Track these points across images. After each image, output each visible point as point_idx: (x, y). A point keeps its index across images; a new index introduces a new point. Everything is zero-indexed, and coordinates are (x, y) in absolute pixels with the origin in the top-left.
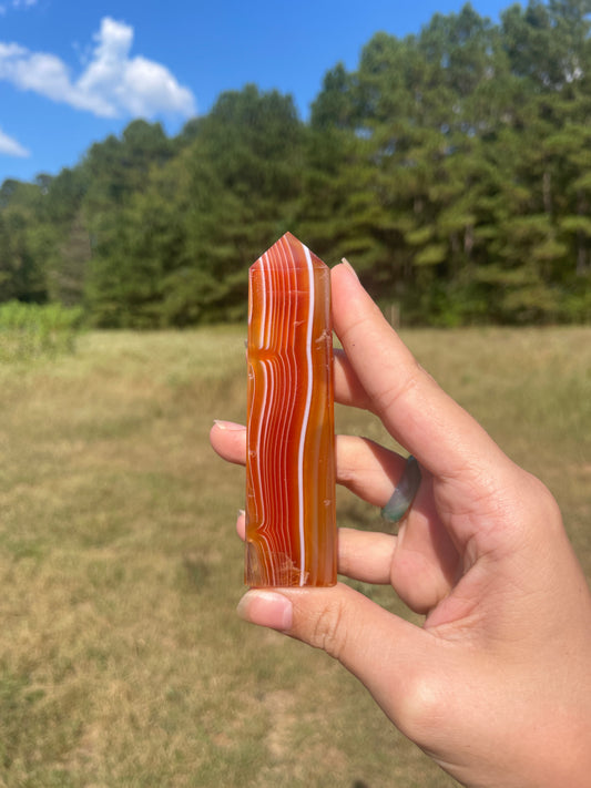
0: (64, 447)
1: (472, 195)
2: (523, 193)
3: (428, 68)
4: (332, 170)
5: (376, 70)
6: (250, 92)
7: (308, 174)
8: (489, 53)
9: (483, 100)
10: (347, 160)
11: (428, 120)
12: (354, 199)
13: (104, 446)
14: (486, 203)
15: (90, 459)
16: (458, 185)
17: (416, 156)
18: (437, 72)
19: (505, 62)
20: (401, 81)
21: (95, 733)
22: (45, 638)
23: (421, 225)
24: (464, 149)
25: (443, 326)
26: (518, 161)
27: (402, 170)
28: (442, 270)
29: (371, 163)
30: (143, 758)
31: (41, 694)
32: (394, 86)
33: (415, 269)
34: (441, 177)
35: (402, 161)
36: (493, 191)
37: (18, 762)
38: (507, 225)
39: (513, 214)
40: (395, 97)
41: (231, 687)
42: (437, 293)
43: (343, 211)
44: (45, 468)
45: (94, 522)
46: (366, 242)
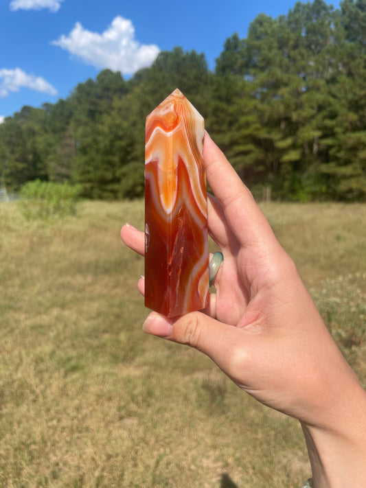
0: (79, 280)
1: (320, 117)
2: (353, 117)
3: (293, 36)
4: (229, 101)
5: (258, 38)
6: (178, 51)
7: (214, 103)
8: (332, 27)
9: (327, 57)
10: (238, 94)
11: (292, 69)
12: (243, 119)
13: (106, 279)
14: (328, 123)
15: (98, 288)
16: (307, 112)
17: (284, 91)
18: (299, 38)
19: (343, 33)
20: (275, 45)
23: (285, 137)
24: (318, 89)
25: (297, 201)
26: (350, 96)
27: (275, 100)
28: (296, 165)
29: (254, 97)
32: (270, 48)
33: (280, 164)
34: (299, 106)
35: (274, 95)
36: (333, 116)
38: (342, 137)
39: (346, 130)
40: (271, 55)
42: (294, 180)
43: (234, 128)
44: (69, 295)
45: (118, 342)
46: (250, 147)
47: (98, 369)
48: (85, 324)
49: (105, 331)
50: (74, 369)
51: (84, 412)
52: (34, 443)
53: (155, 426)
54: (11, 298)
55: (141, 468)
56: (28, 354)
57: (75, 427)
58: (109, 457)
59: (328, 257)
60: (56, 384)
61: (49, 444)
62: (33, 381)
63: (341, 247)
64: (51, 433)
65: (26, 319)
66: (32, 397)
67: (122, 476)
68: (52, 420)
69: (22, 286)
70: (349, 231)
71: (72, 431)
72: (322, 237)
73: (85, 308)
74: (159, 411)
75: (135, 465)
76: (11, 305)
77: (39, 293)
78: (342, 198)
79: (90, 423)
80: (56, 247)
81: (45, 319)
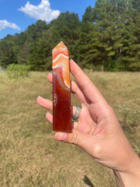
0: (30, 102)
1: (123, 38)
2: (135, 38)
3: (112, 7)
4: (87, 32)
5: (99, 7)
6: (67, 13)
7: (81, 33)
8: (128, 3)
9: (126, 15)
10: (91, 30)
11: (112, 20)
12: (93, 39)
14: (126, 41)
16: (118, 36)
17: (109, 28)
18: (114, 8)
19: (132, 5)
20: (105, 10)
23: (109, 46)
24: (122, 27)
25: (114, 71)
26: (134, 30)
27: (105, 32)
28: (114, 57)
29: (97, 31)
32: (103, 11)
33: (107, 57)
34: (114, 34)
35: (105, 30)
36: (128, 38)
38: (131, 46)
39: (133, 44)
40: (104, 14)
42: (113, 63)
43: (89, 43)
44: (26, 108)
45: (45, 125)
46: (95, 50)
47: (37, 136)
48: (32, 119)
49: (40, 121)
50: (28, 136)
51: (33, 152)
52: (14, 164)
53: (59, 157)
54: (4, 109)
55: (54, 173)
56: (11, 130)
57: (29, 158)
58: (42, 169)
59: (125, 93)
60: (21, 141)
61: (19, 164)
62: (13, 140)
63: (130, 89)
64: (20, 160)
65: (10, 117)
66: (12, 146)
67: (47, 176)
68: (20, 155)
69: (8, 104)
70: (133, 83)
71: (28, 159)
72: (123, 85)
73: (32, 112)
74: (61, 151)
75: (52, 172)
76: (4, 112)
77: (15, 107)
78: (131, 70)
79: (35, 156)
80: (21, 89)
81: (17, 117)
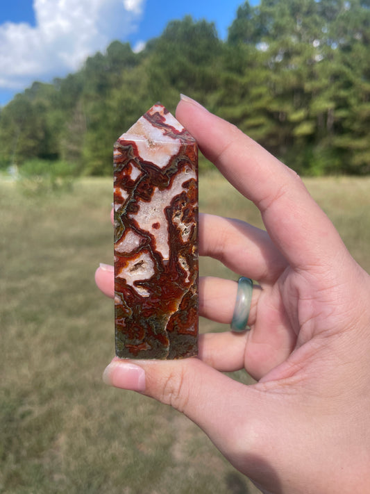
0: (62, 252)
1: (333, 88)
2: (368, 87)
3: (306, 3)
4: (240, 71)
5: (271, 4)
7: (225, 75)
9: (342, 23)
10: (251, 65)
11: (305, 37)
12: (255, 91)
14: (343, 93)
16: (324, 81)
18: (311, 5)
20: (288, 11)
21: (62, 440)
22: (37, 375)
23: (297, 109)
26: (365, 65)
28: (311, 139)
29: (266, 67)
30: (90, 458)
31: (30, 413)
32: (283, 15)
33: (293, 138)
34: (312, 76)
35: (287, 65)
36: (348, 85)
37: (11, 457)
38: (356, 109)
40: (283, 22)
41: (152, 413)
43: (247, 99)
46: (261, 120)
78: (355, 171)
